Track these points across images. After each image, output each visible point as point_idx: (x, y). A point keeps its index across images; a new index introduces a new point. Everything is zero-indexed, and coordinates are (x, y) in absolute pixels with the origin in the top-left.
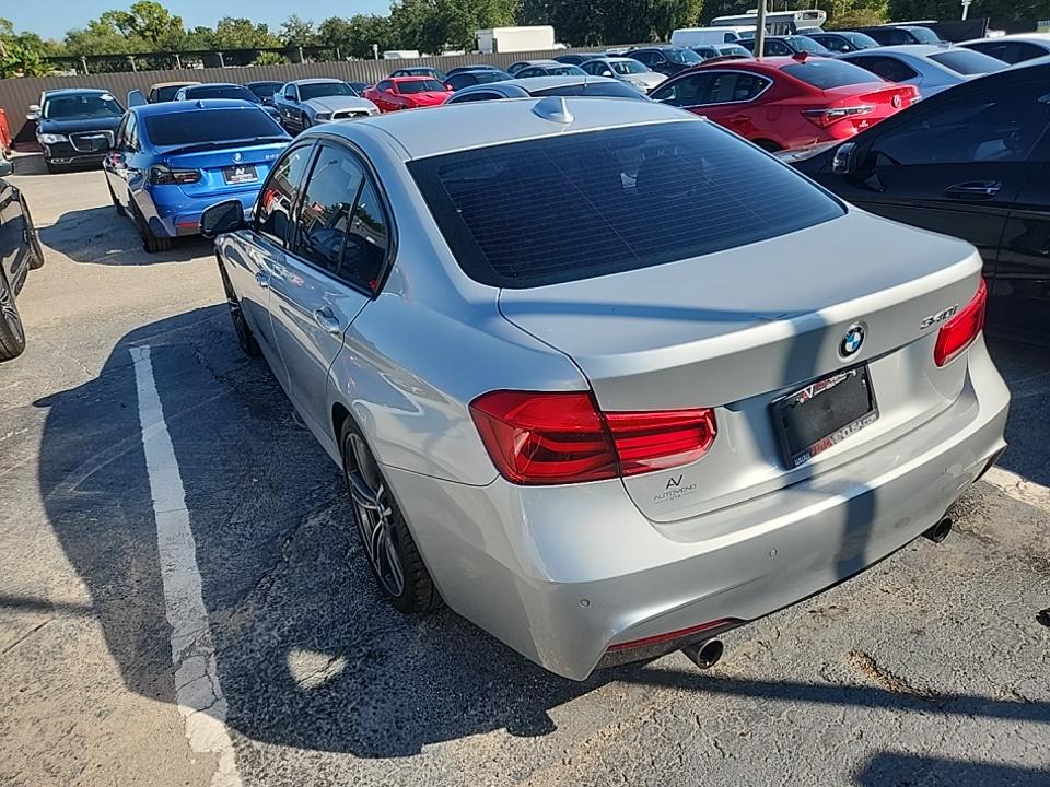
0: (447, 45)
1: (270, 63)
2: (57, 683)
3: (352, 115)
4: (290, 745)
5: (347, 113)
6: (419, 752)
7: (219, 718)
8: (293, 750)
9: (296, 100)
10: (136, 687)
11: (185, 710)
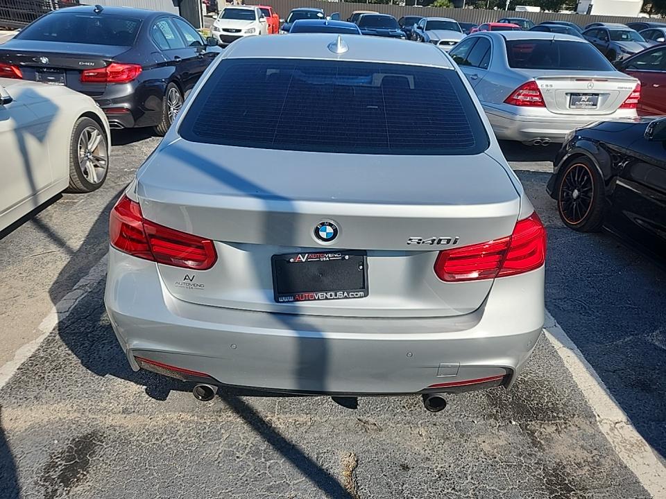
0: (564, 6)
1: (441, 6)
2: (32, 276)
3: (451, 44)
4: (66, 344)
5: (448, 42)
6: (103, 376)
7: (59, 319)
8: (65, 346)
9: (423, 30)
10: (51, 292)
11: (54, 309)
